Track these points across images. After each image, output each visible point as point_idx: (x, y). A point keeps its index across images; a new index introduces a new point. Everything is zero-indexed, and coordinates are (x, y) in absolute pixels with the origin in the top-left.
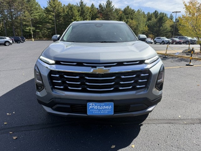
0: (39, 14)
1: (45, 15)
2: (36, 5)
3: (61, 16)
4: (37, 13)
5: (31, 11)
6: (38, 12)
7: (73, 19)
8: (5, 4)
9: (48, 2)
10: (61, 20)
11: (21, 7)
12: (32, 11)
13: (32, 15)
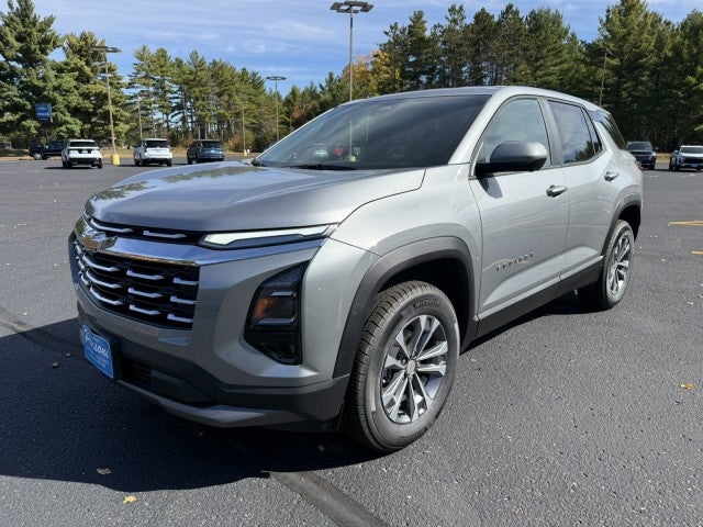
0: (565, 66)
1: (584, 70)
2: (560, 37)
3: (643, 66)
4: (556, 65)
5: (537, 60)
6: (561, 63)
7: (693, 75)
8: (466, 49)
9: (601, 21)
10: (643, 83)
11: (506, 53)
12: (542, 61)
13: (539, 73)
